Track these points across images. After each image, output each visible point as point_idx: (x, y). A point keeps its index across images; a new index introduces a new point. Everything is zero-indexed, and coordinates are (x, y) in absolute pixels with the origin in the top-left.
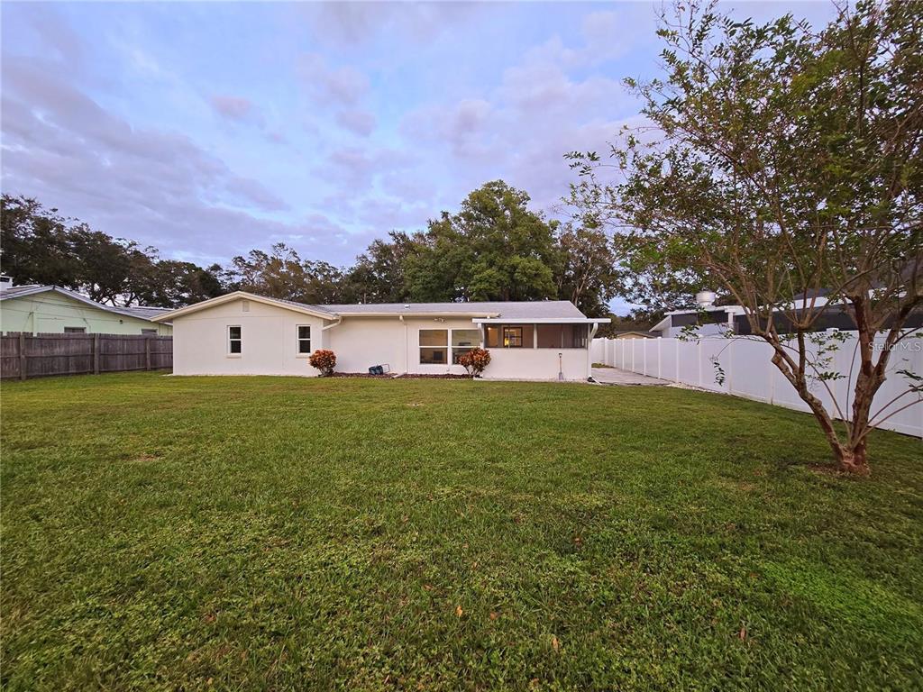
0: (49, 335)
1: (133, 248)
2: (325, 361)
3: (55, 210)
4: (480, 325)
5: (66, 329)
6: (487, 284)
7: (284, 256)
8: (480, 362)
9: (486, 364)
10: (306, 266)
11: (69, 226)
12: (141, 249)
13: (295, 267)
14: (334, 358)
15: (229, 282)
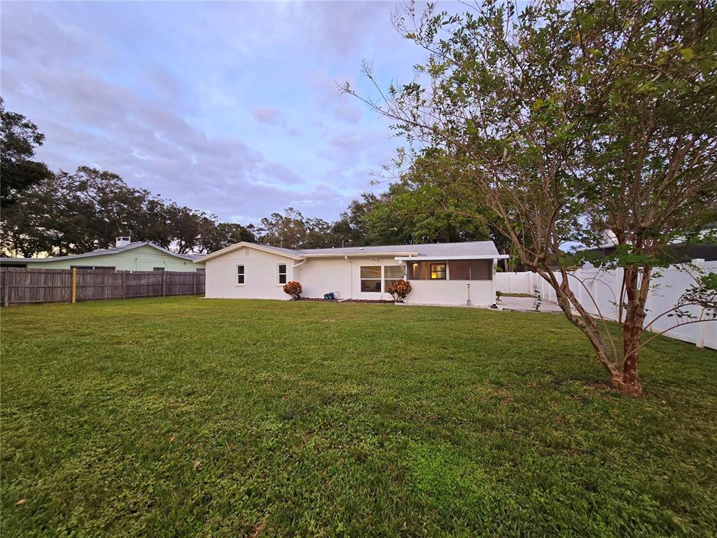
0: (139, 272)
1: (203, 216)
2: (294, 289)
3: (159, 195)
4: (400, 262)
5: (154, 268)
6: (427, 230)
7: (293, 217)
8: (404, 291)
9: (408, 293)
10: (307, 222)
11: (167, 204)
12: (208, 217)
13: (300, 223)
14: (300, 287)
15: (258, 236)
